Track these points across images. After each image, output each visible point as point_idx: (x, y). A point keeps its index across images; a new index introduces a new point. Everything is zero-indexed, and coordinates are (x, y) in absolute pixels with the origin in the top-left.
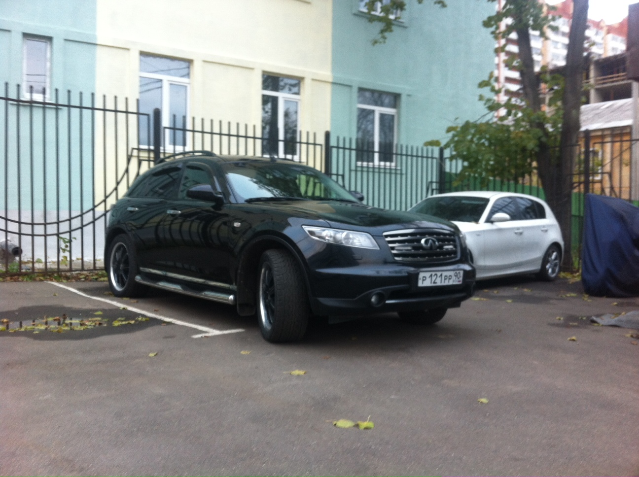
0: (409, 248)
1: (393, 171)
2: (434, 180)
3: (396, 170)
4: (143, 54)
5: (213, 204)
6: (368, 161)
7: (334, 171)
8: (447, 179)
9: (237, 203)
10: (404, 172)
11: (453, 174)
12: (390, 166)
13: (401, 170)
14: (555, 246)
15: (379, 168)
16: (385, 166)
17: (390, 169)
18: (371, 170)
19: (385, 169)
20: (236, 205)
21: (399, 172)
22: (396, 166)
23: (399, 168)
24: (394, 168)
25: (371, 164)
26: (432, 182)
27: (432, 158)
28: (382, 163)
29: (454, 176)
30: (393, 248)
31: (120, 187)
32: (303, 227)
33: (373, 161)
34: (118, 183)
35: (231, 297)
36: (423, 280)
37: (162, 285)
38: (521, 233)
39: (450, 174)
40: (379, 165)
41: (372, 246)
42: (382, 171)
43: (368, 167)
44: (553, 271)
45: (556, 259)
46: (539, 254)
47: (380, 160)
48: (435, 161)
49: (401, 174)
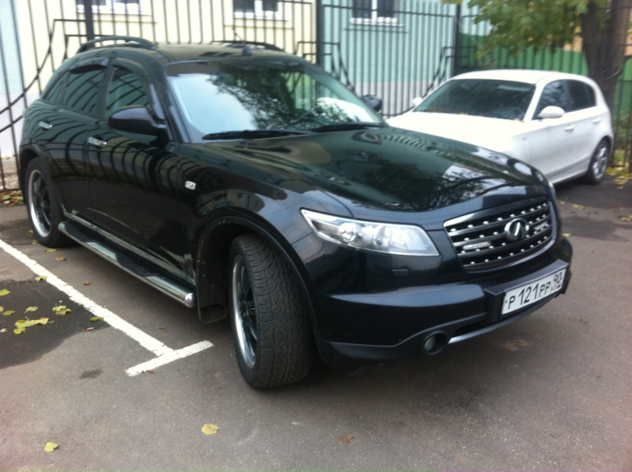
0: (485, 244)
1: (394, 29)
2: (450, 44)
3: (398, 27)
5: (153, 138)
6: (363, 17)
7: (327, 39)
8: (465, 44)
9: (190, 143)
10: (407, 29)
11: (473, 36)
12: (391, 23)
13: (404, 27)
14: (606, 140)
15: (377, 26)
16: (384, 22)
17: (391, 27)
18: (366, 28)
19: (384, 26)
20: (188, 145)
21: (401, 30)
22: (398, 23)
23: (401, 25)
24: (394, 25)
25: (367, 20)
26: (446, 48)
27: (448, 16)
28: (381, 19)
29: (473, 40)
30: (460, 249)
31: (42, 75)
32: (303, 211)
33: (370, 17)
34: (39, 70)
35: (189, 296)
36: (511, 302)
37: (93, 246)
38: (571, 130)
39: (469, 37)
40: (377, 22)
41: (424, 249)
42: (380, 29)
43: (363, 25)
44: (600, 172)
45: (604, 156)
46: (587, 154)
47: (379, 15)
48: (450, 19)
49: (404, 33)
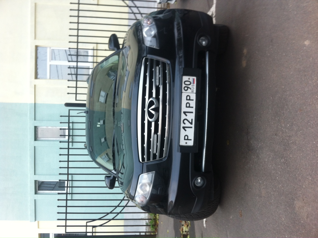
4: (36, 77)
36: (188, 139)
